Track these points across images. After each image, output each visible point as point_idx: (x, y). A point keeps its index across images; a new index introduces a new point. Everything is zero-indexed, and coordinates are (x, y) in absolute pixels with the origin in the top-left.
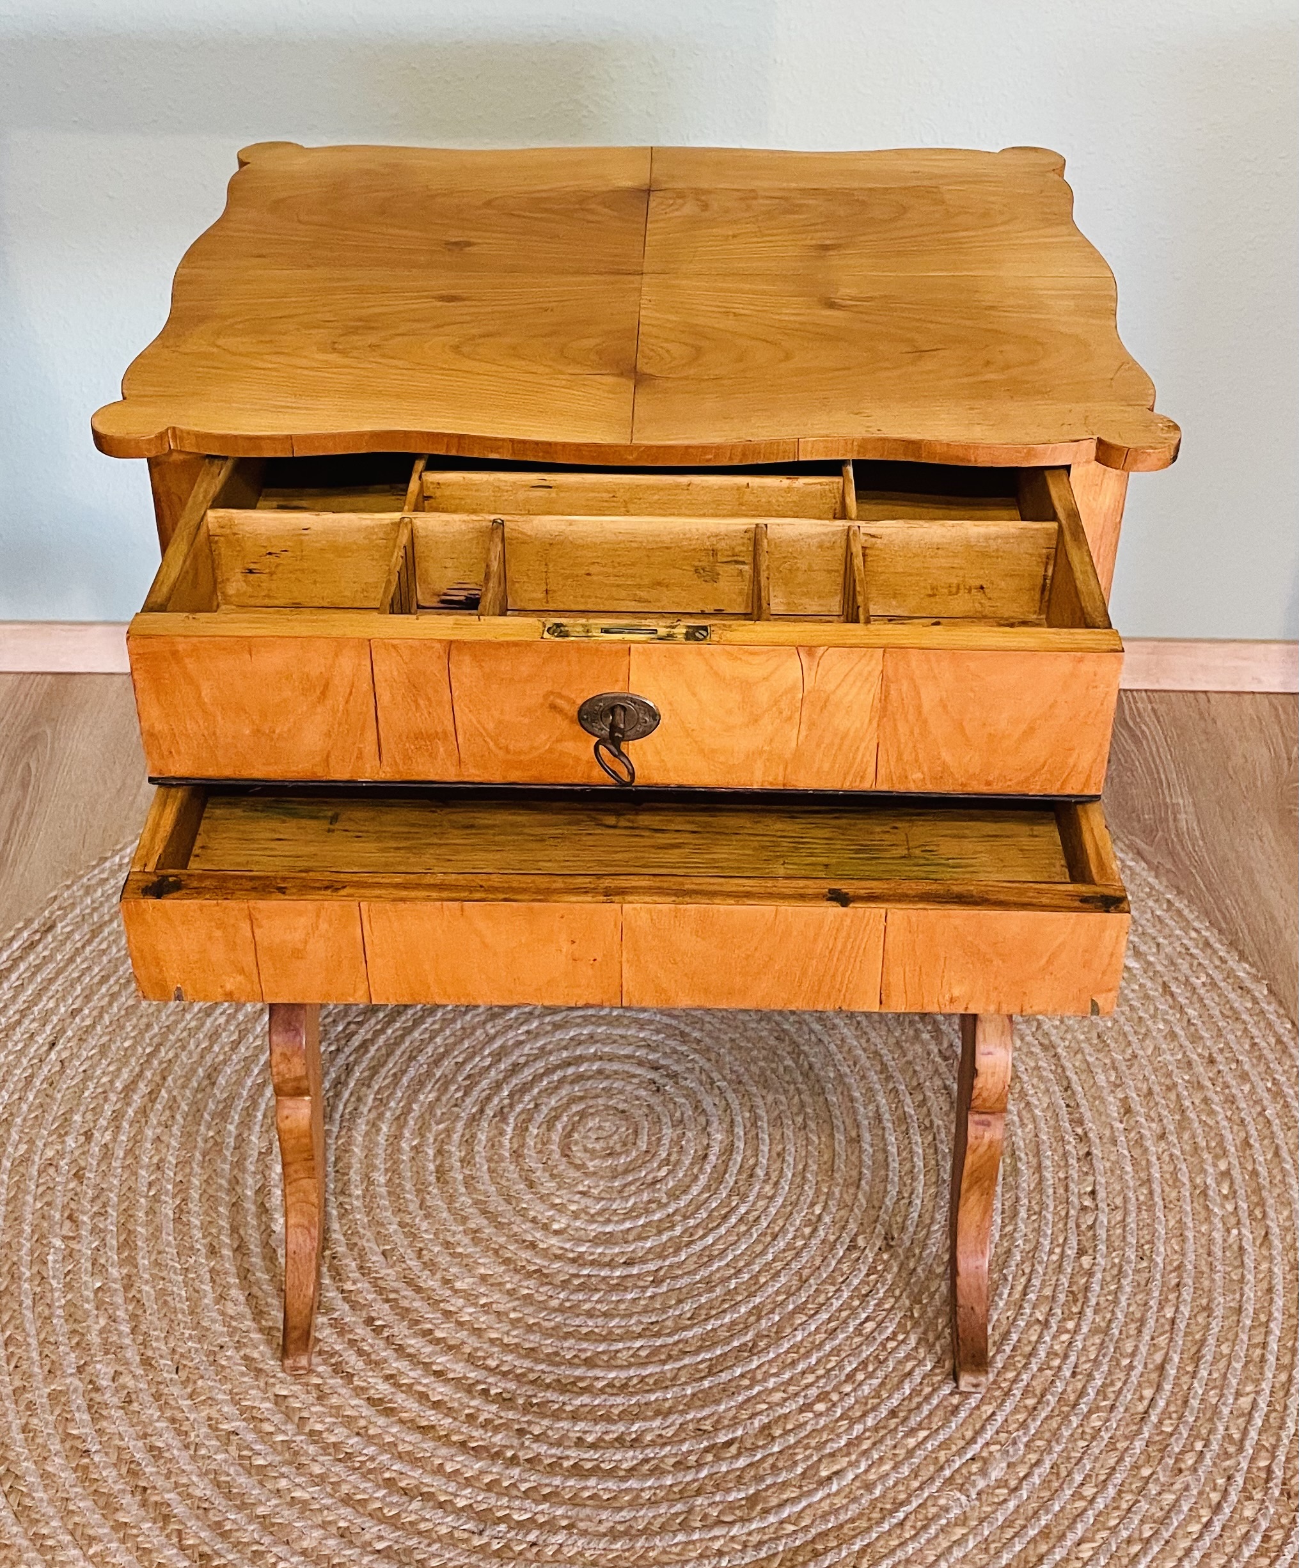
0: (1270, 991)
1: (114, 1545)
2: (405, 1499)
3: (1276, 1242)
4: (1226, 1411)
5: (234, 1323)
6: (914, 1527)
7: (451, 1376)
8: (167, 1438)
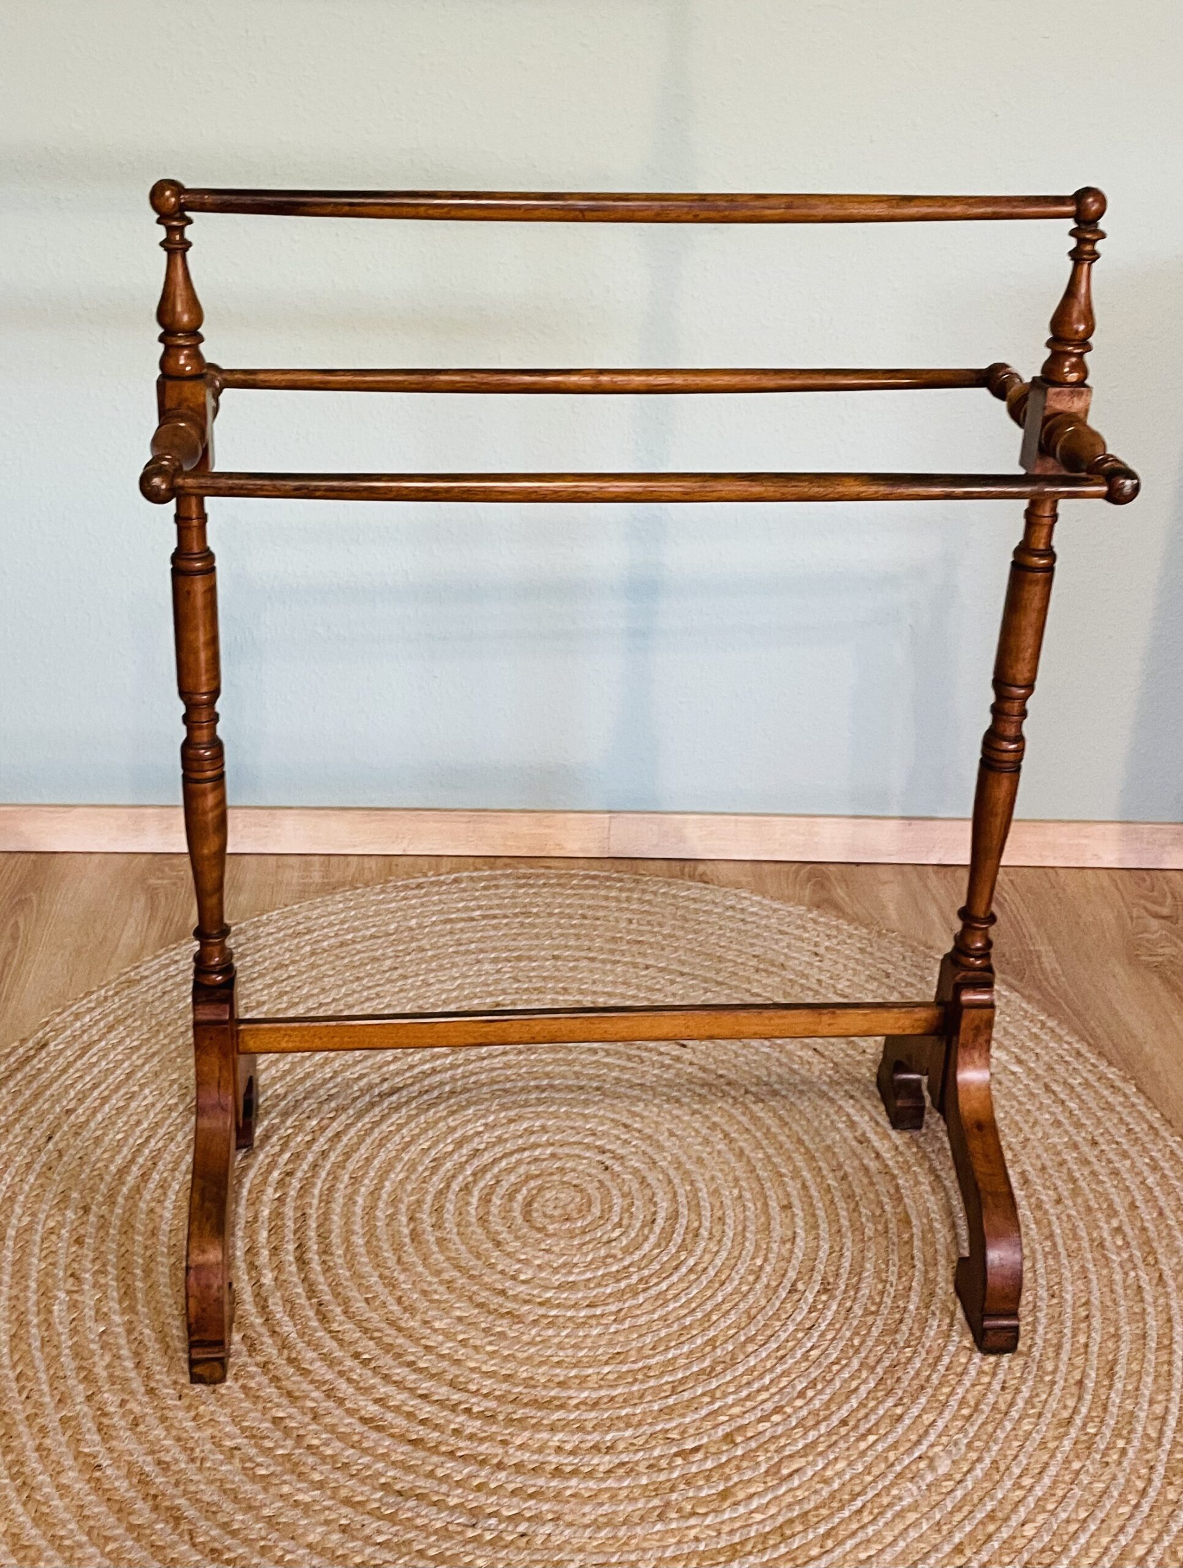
0: (1139, 1089)
1: (129, 1543)
2: (400, 1499)
3: (1171, 1282)
4: (1143, 1415)
6: (871, 1513)
7: (436, 1398)
8: (174, 1453)
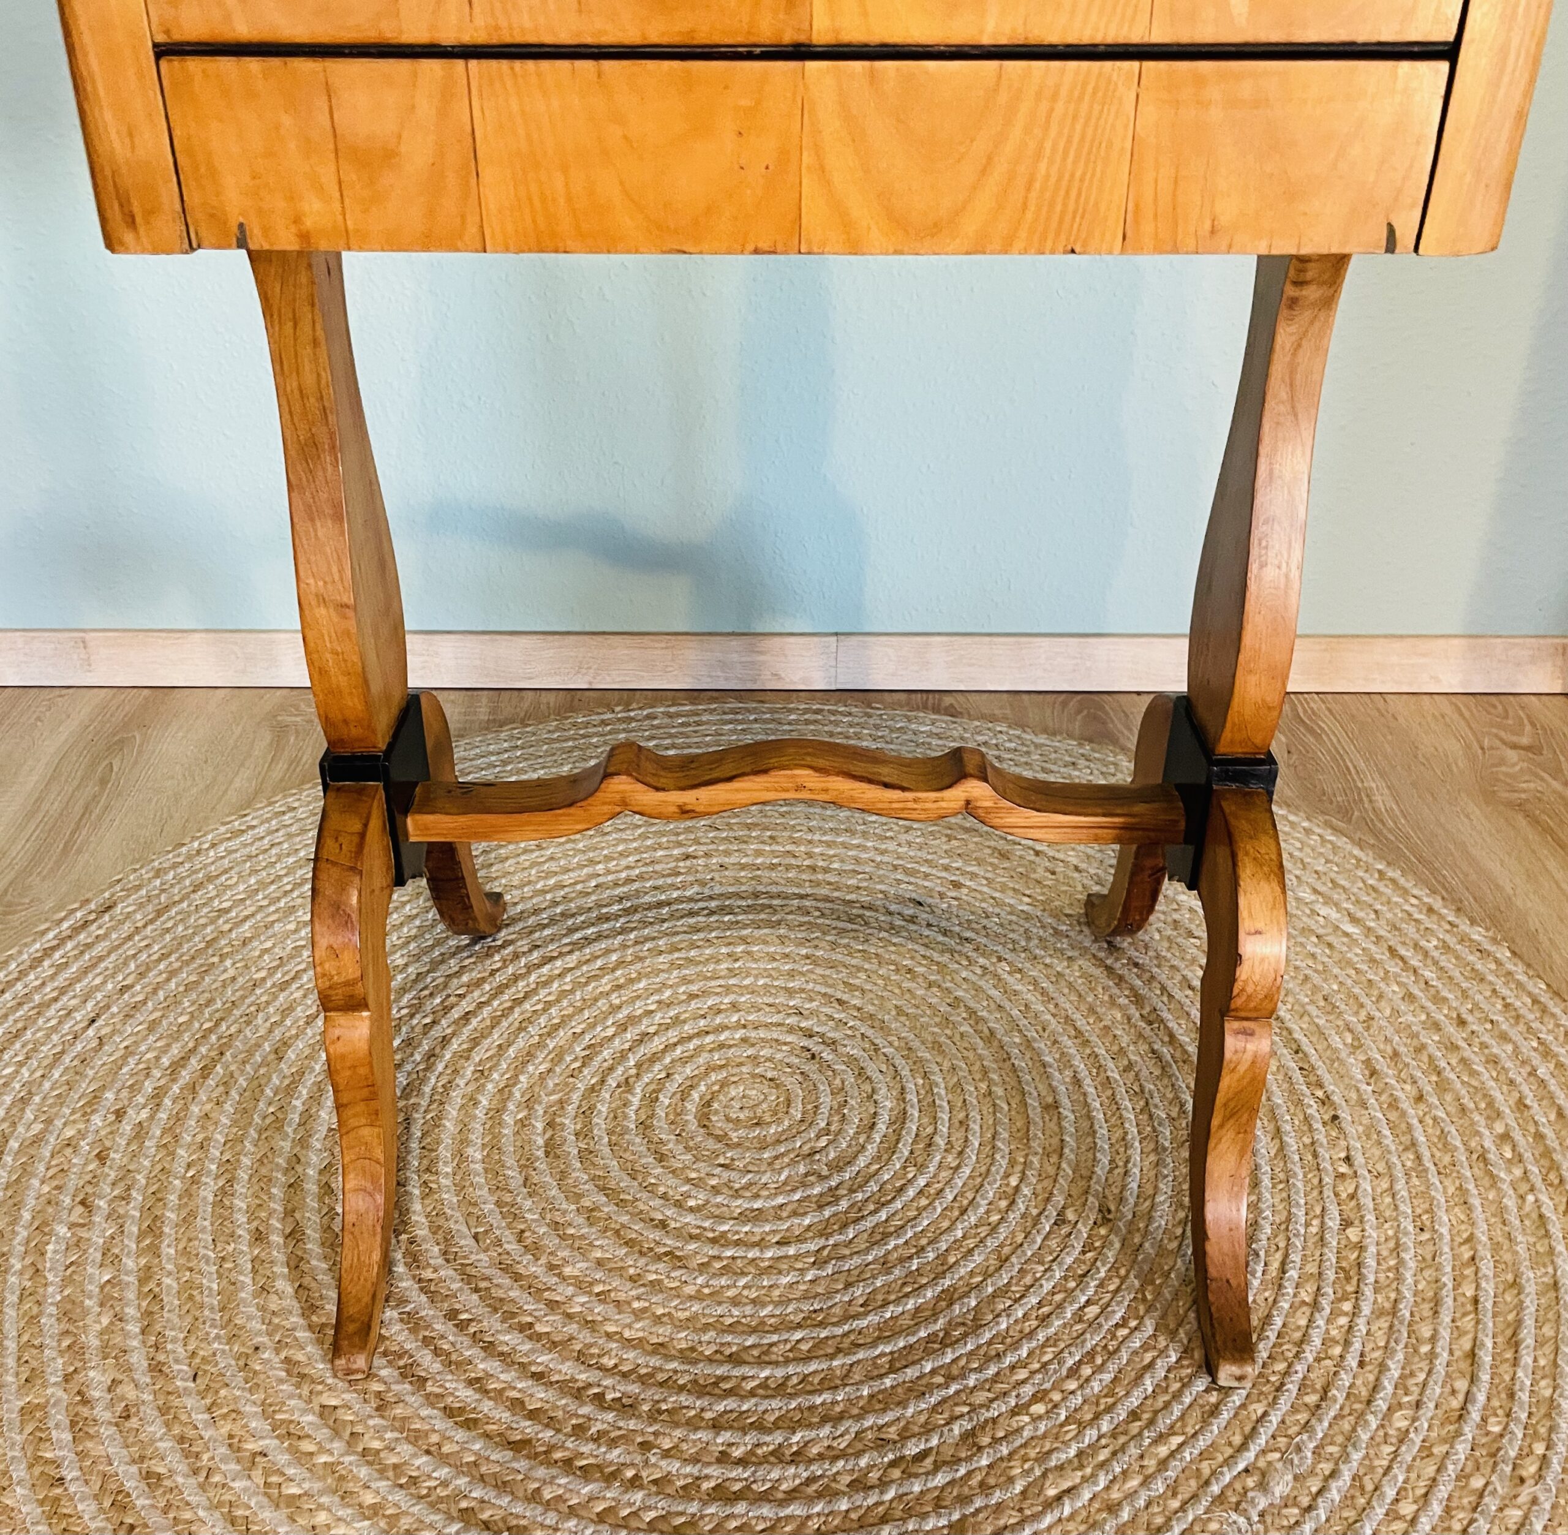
5: (276, 1321)
8: (170, 1461)
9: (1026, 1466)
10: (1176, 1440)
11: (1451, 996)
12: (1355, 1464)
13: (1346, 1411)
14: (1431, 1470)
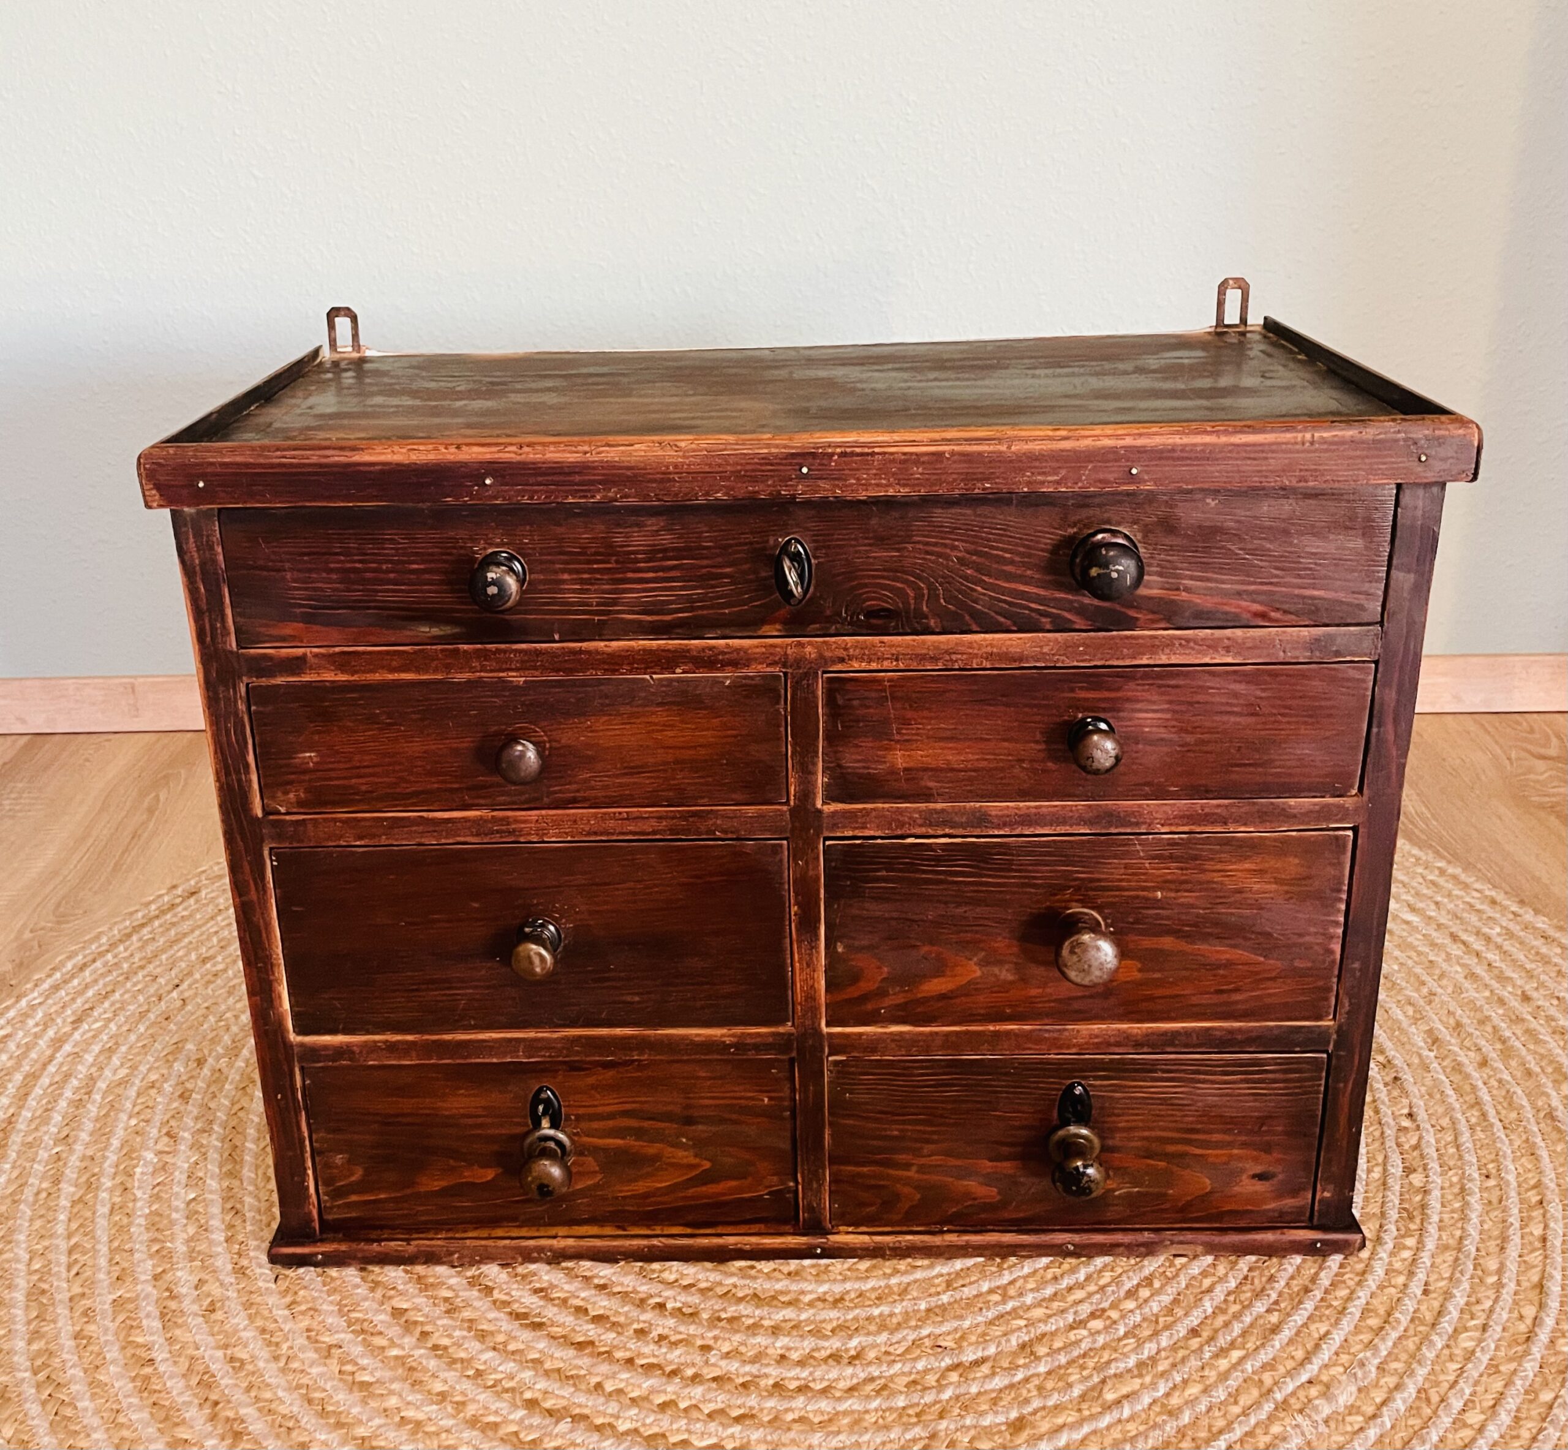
9: (1085, 1373)
10: (1236, 1355)
11: (1514, 975)
12: (1420, 1379)
13: (1411, 1332)
14: (1498, 1385)
